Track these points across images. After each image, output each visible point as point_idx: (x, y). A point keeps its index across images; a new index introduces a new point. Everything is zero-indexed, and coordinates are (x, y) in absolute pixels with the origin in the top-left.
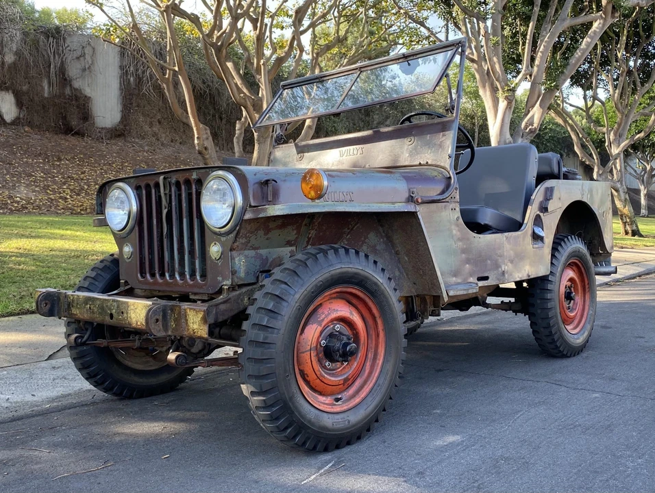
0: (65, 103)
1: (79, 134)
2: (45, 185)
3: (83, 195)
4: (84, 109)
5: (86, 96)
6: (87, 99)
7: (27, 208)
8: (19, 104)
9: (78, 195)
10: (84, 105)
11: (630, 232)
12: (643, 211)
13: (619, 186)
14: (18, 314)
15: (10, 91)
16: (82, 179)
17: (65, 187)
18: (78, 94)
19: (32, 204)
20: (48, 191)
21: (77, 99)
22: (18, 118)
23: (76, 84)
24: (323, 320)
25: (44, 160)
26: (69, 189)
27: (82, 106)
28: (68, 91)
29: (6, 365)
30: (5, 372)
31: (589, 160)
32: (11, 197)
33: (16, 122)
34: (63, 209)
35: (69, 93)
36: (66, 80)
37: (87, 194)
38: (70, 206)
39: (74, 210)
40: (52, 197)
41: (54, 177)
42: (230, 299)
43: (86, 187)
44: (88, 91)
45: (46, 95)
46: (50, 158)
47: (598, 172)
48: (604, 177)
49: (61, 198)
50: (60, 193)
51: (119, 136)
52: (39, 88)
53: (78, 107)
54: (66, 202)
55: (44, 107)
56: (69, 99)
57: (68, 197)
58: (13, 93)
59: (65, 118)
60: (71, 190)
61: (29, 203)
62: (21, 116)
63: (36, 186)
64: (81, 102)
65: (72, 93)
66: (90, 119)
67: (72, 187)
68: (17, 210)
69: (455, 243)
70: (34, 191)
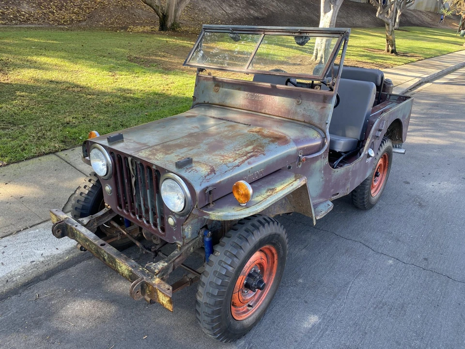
2: (39, 2)
3: (64, 10)
7: (30, 20)
9: (61, 10)
11: (390, 50)
12: (396, 26)
13: (390, 22)
14: (38, 156)
17: (51, 4)
19: (33, 17)
20: (42, 7)
26: (54, 5)
29: (37, 222)
30: (37, 230)
31: (376, 3)
32: (18, 12)
34: (52, 20)
37: (66, 9)
38: (56, 18)
39: (59, 21)
40: (44, 11)
42: (182, 253)
47: (379, 12)
48: (382, 16)
49: (50, 12)
50: (49, 8)
54: (54, 15)
57: (55, 11)
60: (56, 7)
61: (30, 16)
63: (34, 3)
67: (56, 4)
68: (24, 22)
69: (322, 178)
70: (33, 7)
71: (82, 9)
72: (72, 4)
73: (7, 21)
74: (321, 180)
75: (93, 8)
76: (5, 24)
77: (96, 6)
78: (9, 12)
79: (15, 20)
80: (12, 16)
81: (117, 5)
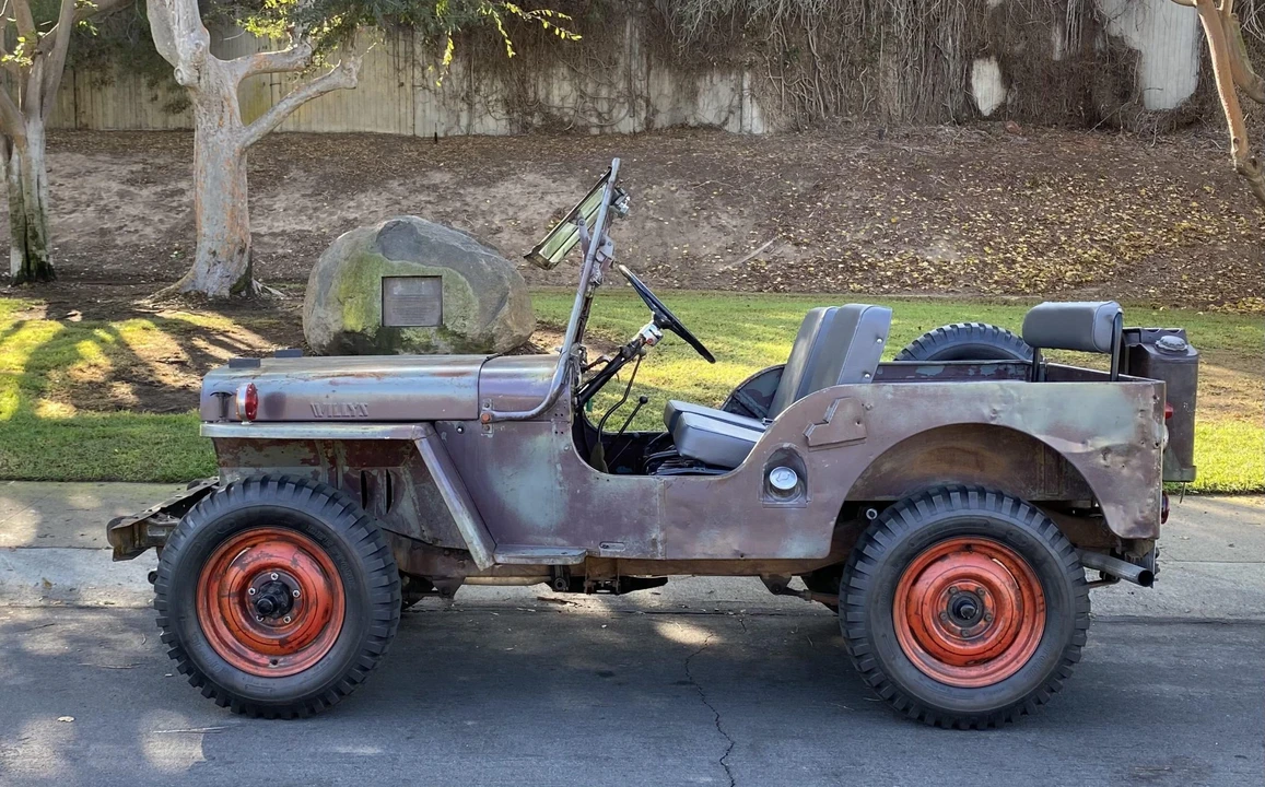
0: (1092, 68)
1: (1110, 127)
2: (986, 237)
3: (1052, 254)
4: (1126, 76)
5: (1130, 51)
6: (1134, 55)
8: (1007, 79)
9: (1041, 254)
10: (1126, 68)
15: (993, 58)
16: (1063, 223)
17: (1021, 239)
18: (1117, 47)
19: (946, 273)
20: (986, 249)
21: (1113, 56)
22: (1003, 106)
23: (1115, 29)
24: (248, 564)
25: (1005, 189)
26: (1028, 243)
27: (1121, 67)
28: (1099, 44)
32: (914, 262)
33: (1000, 113)
34: (996, 282)
35: (1102, 46)
36: (1095, 22)
37: (1060, 253)
38: (1013, 276)
39: (1014, 285)
40: (988, 260)
41: (1009, 219)
43: (1063, 238)
44: (1135, 40)
45: (1057, 56)
46: (1018, 183)
50: (1008, 251)
51: (1189, 125)
52: (1044, 45)
53: (1114, 73)
54: (1009, 269)
55: (1050, 80)
56: (1099, 58)
57: (1020, 259)
58: (998, 60)
59: (1088, 97)
60: (1030, 245)
61: (939, 270)
62: (1010, 100)
63: (969, 239)
64: (1122, 61)
65: (1105, 47)
66: (1133, 95)
67: (1034, 240)
68: (913, 286)
69: (560, 484)
70: (960, 249)
71: (1113, 251)
72: (1086, 237)
73: (871, 284)
74: (558, 488)
75: (1152, 246)
76: (860, 291)
77: (1169, 240)
78: (889, 264)
79: (890, 280)
80: (889, 273)
81: (1249, 237)
